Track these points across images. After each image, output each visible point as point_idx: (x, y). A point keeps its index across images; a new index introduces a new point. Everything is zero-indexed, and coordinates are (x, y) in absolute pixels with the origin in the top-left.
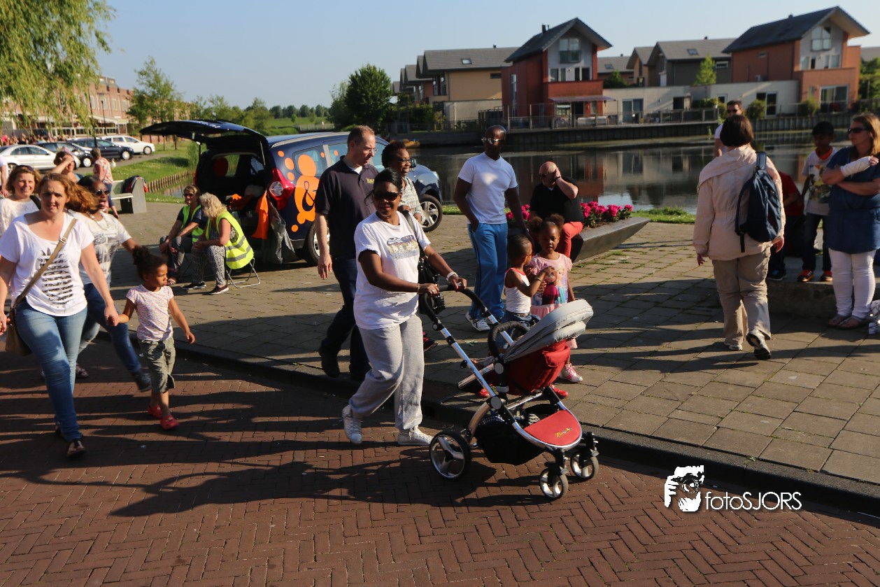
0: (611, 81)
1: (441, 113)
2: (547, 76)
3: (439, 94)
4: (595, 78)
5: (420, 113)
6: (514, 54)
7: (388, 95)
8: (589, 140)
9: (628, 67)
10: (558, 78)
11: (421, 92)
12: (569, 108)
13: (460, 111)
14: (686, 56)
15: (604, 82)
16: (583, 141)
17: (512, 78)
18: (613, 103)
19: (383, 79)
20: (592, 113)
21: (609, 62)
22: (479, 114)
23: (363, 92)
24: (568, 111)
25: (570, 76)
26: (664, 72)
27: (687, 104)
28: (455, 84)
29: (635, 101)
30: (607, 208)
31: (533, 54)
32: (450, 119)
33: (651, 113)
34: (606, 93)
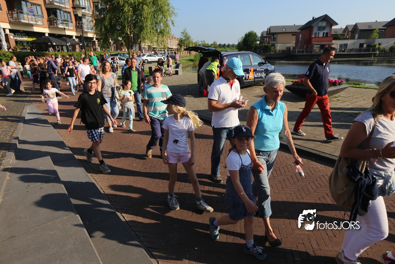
0: (336, 37)
1: (273, 47)
2: (312, 35)
3: (274, 41)
4: (330, 36)
5: (266, 47)
6: (301, 27)
7: (256, 41)
9: (343, 32)
10: (316, 36)
11: (267, 40)
12: (319, 47)
13: (279, 47)
14: (367, 28)
15: (333, 38)
17: (299, 36)
19: (255, 35)
21: (336, 30)
22: (287, 48)
23: (248, 39)
24: (318, 48)
25: (321, 35)
26: (357, 34)
27: (365, 46)
28: (279, 38)
29: (344, 44)
30: (334, 81)
31: (308, 27)
32: (276, 49)
33: (350, 49)
34: (334, 41)
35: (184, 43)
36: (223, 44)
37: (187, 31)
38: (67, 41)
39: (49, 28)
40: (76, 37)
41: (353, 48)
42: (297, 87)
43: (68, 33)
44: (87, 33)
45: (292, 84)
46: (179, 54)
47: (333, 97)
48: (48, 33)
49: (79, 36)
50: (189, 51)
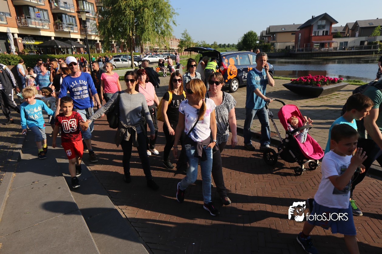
0: (336, 35)
1: (273, 46)
2: (312, 34)
3: (273, 40)
4: (330, 34)
5: (266, 46)
6: (301, 26)
7: (256, 41)
8: (325, 56)
9: (343, 30)
10: (316, 34)
11: (267, 39)
13: (279, 46)
14: (368, 26)
15: (334, 35)
16: (323, 56)
17: (299, 35)
18: (336, 43)
19: (255, 35)
20: (327, 47)
21: (336, 29)
22: (286, 47)
23: (248, 39)
24: (318, 46)
25: (321, 33)
26: (358, 32)
27: (366, 43)
28: (279, 37)
29: (345, 42)
30: (333, 79)
31: (308, 26)
32: (276, 48)
33: (351, 47)
34: (334, 40)
35: (185, 44)
36: (223, 44)
37: (187, 32)
38: (72, 43)
39: (55, 32)
40: (81, 40)
41: (354, 45)
42: (295, 85)
43: (73, 36)
44: (91, 35)
45: (291, 83)
46: (180, 55)
47: (332, 95)
48: (54, 37)
49: (84, 39)
50: (189, 52)
